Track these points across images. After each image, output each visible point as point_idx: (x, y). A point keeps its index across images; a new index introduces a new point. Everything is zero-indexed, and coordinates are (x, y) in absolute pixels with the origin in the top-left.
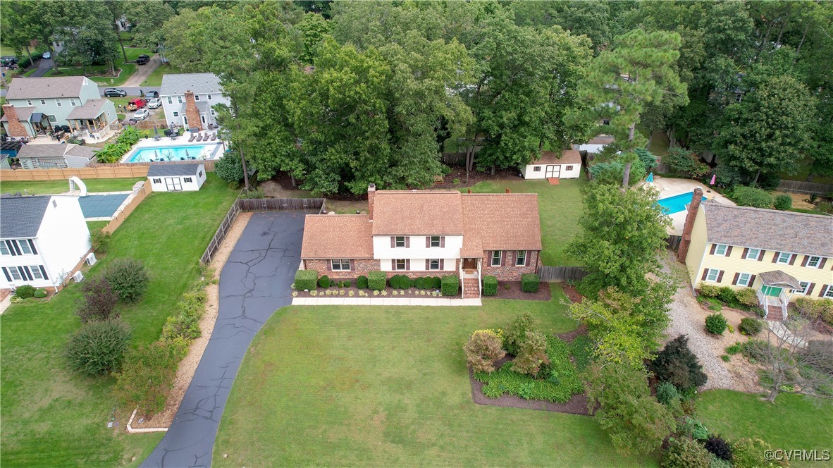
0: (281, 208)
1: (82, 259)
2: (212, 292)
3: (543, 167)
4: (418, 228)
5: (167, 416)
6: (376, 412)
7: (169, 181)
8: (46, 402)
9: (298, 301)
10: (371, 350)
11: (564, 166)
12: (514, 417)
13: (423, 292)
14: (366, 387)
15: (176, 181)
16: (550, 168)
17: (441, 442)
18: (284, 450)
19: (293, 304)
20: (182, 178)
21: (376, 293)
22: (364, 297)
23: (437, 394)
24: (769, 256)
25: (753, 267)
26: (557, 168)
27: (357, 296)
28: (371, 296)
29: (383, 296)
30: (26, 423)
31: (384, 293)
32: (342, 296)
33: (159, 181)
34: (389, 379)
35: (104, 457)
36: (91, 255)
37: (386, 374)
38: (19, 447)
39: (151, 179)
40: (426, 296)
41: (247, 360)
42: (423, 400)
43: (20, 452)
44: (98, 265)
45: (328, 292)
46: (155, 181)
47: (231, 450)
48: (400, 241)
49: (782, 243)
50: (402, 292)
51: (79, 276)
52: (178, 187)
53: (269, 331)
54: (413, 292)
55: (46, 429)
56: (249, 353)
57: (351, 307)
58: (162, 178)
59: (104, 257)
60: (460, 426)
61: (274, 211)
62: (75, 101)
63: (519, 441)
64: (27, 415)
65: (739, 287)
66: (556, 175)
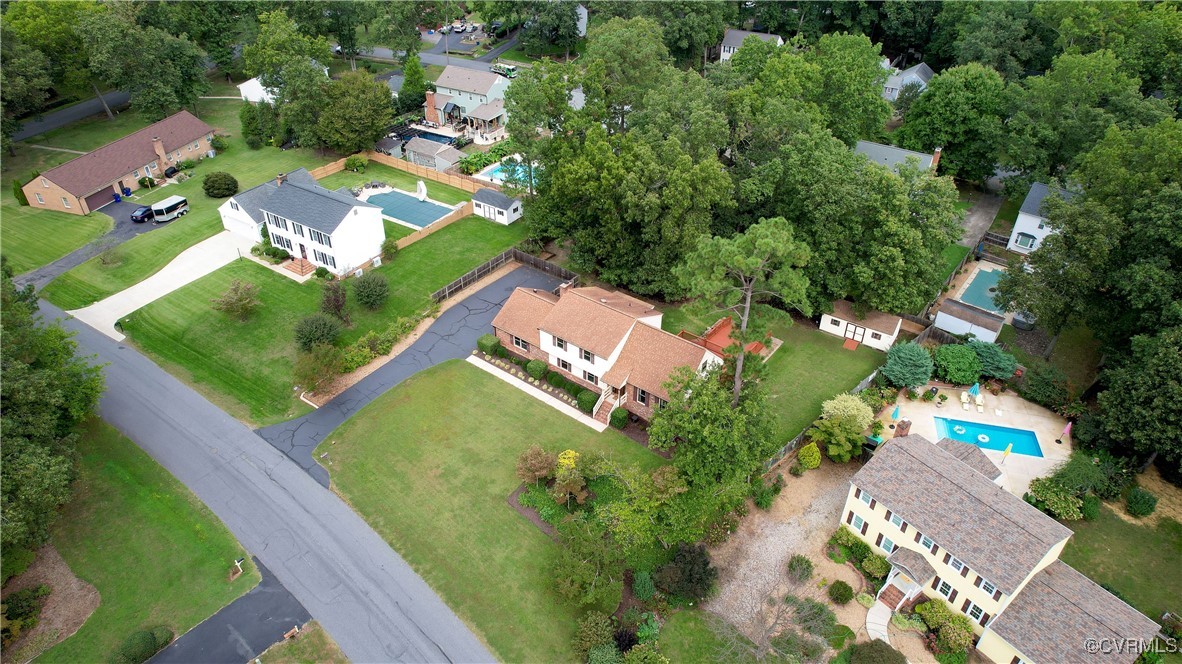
0: (544, 270)
1: (371, 260)
2: (428, 323)
3: (843, 323)
4: (576, 337)
5: (323, 399)
6: (438, 467)
7: (487, 209)
8: (277, 356)
9: (473, 360)
10: (481, 423)
11: (869, 332)
12: (521, 527)
13: (566, 397)
14: (449, 447)
15: (492, 211)
16: (851, 328)
17: (457, 512)
18: (367, 458)
19: (467, 360)
20: (497, 209)
21: (531, 379)
22: (520, 378)
23: (488, 479)
24: (911, 531)
25: (893, 533)
26: (860, 331)
27: (515, 375)
28: (525, 380)
29: (534, 386)
30: (261, 364)
31: (537, 383)
32: (505, 370)
33: (479, 206)
34: (469, 450)
35: (279, 406)
36: (379, 258)
37: (470, 446)
38: (250, 377)
39: (474, 201)
40: (566, 402)
41: (399, 386)
42: (475, 478)
43: (248, 380)
44: (380, 268)
45: (498, 362)
46: (477, 205)
47: (339, 441)
48: (561, 343)
49: (932, 524)
50: (550, 389)
51: (359, 273)
52: (492, 217)
53: (431, 373)
54: (559, 393)
55: (266, 373)
56: (405, 382)
57: (502, 383)
58: (482, 204)
59: (388, 263)
60: (480, 509)
61: (538, 270)
62: (483, 98)
63: (508, 545)
64: (265, 359)
65: (880, 551)
66: (858, 338)
